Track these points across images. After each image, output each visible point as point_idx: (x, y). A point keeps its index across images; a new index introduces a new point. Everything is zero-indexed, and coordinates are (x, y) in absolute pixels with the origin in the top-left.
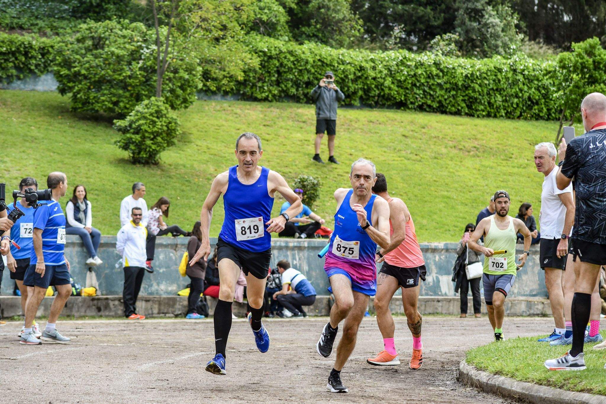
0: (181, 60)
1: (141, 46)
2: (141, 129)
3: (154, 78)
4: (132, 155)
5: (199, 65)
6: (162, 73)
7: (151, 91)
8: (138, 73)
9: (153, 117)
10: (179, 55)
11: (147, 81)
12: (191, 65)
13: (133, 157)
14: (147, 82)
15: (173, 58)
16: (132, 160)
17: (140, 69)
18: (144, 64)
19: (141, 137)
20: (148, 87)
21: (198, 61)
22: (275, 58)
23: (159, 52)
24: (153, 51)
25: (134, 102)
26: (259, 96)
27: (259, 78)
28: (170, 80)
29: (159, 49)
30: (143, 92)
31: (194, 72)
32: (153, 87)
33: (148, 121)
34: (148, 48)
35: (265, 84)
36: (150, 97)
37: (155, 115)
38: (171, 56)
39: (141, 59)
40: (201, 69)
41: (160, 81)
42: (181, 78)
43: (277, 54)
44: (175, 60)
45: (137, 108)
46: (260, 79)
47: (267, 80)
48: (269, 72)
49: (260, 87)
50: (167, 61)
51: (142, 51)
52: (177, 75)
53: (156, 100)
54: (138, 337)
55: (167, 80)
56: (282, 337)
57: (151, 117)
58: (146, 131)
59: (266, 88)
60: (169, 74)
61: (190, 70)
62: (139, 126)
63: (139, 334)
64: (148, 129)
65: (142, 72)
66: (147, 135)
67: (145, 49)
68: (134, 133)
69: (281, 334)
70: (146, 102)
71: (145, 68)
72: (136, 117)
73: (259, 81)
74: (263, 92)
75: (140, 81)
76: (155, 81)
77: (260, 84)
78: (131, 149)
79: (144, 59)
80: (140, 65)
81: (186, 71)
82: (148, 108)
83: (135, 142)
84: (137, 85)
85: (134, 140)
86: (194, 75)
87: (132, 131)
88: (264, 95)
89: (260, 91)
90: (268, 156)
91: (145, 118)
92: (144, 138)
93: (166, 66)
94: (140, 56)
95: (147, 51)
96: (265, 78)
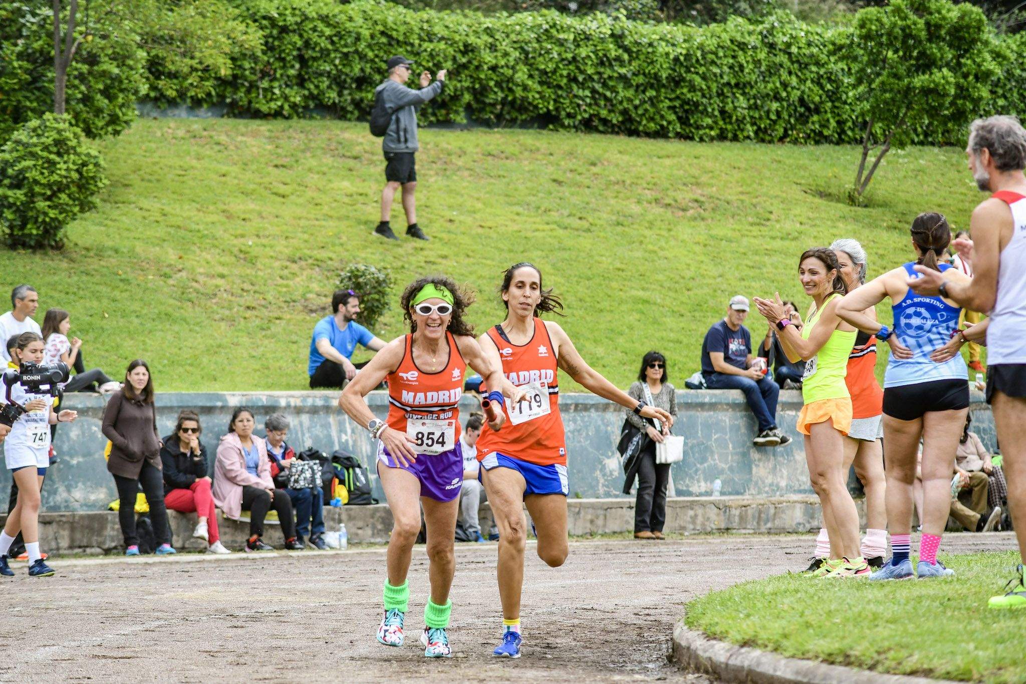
0: (104, 37)
1: (19, 9)
2: (25, 178)
3: (50, 75)
4: (7, 231)
5: (140, 46)
6: (65, 64)
7: (44, 102)
8: (16, 64)
9: (50, 152)
10: (99, 26)
11: (35, 80)
12: (124, 46)
13: (11, 235)
14: (34, 83)
15: (87, 34)
16: (9, 242)
17: (20, 56)
18: (27, 46)
19: (26, 195)
20: (37, 93)
21: (138, 38)
22: (294, 31)
23: (56, 22)
24: (44, 20)
25: (10, 123)
26: (264, 109)
27: (262, 71)
28: (82, 77)
29: (56, 15)
30: (28, 104)
31: (131, 63)
32: (48, 93)
33: (40, 162)
34: (34, 15)
35: (276, 84)
36: (43, 113)
37: (55, 149)
38: (83, 29)
39: (20, 36)
40: (145, 54)
41: (61, 80)
42: (104, 74)
43: (296, 23)
44: (90, 38)
45: (16, 135)
46: (264, 74)
47: (278, 75)
48: (283, 60)
49: (265, 90)
50: (74, 39)
51: (22, 21)
52: (96, 68)
53: (55, 119)
54: (28, 594)
55: (76, 77)
56: (319, 586)
57: (45, 154)
58: (36, 182)
59: (277, 91)
60: (79, 65)
61: (121, 58)
62: (21, 171)
63: (31, 590)
64: (39, 177)
65: (25, 64)
66: (37, 189)
67: (29, 17)
68: (11, 187)
69: (318, 581)
70: (34, 123)
71: (29, 55)
72: (15, 154)
73: (262, 78)
74: (271, 100)
75: (20, 80)
76: (51, 81)
77: (265, 84)
78: (7, 220)
79: (28, 37)
80: (19, 49)
81: (114, 59)
82: (38, 136)
83: (15, 204)
84: (14, 90)
85: (11, 200)
86: (131, 68)
87: (7, 182)
88: (274, 105)
89: (265, 97)
90: (285, 227)
91: (33, 155)
92: (31, 195)
93: (73, 50)
94: (19, 30)
95: (33, 20)
96: (275, 70)
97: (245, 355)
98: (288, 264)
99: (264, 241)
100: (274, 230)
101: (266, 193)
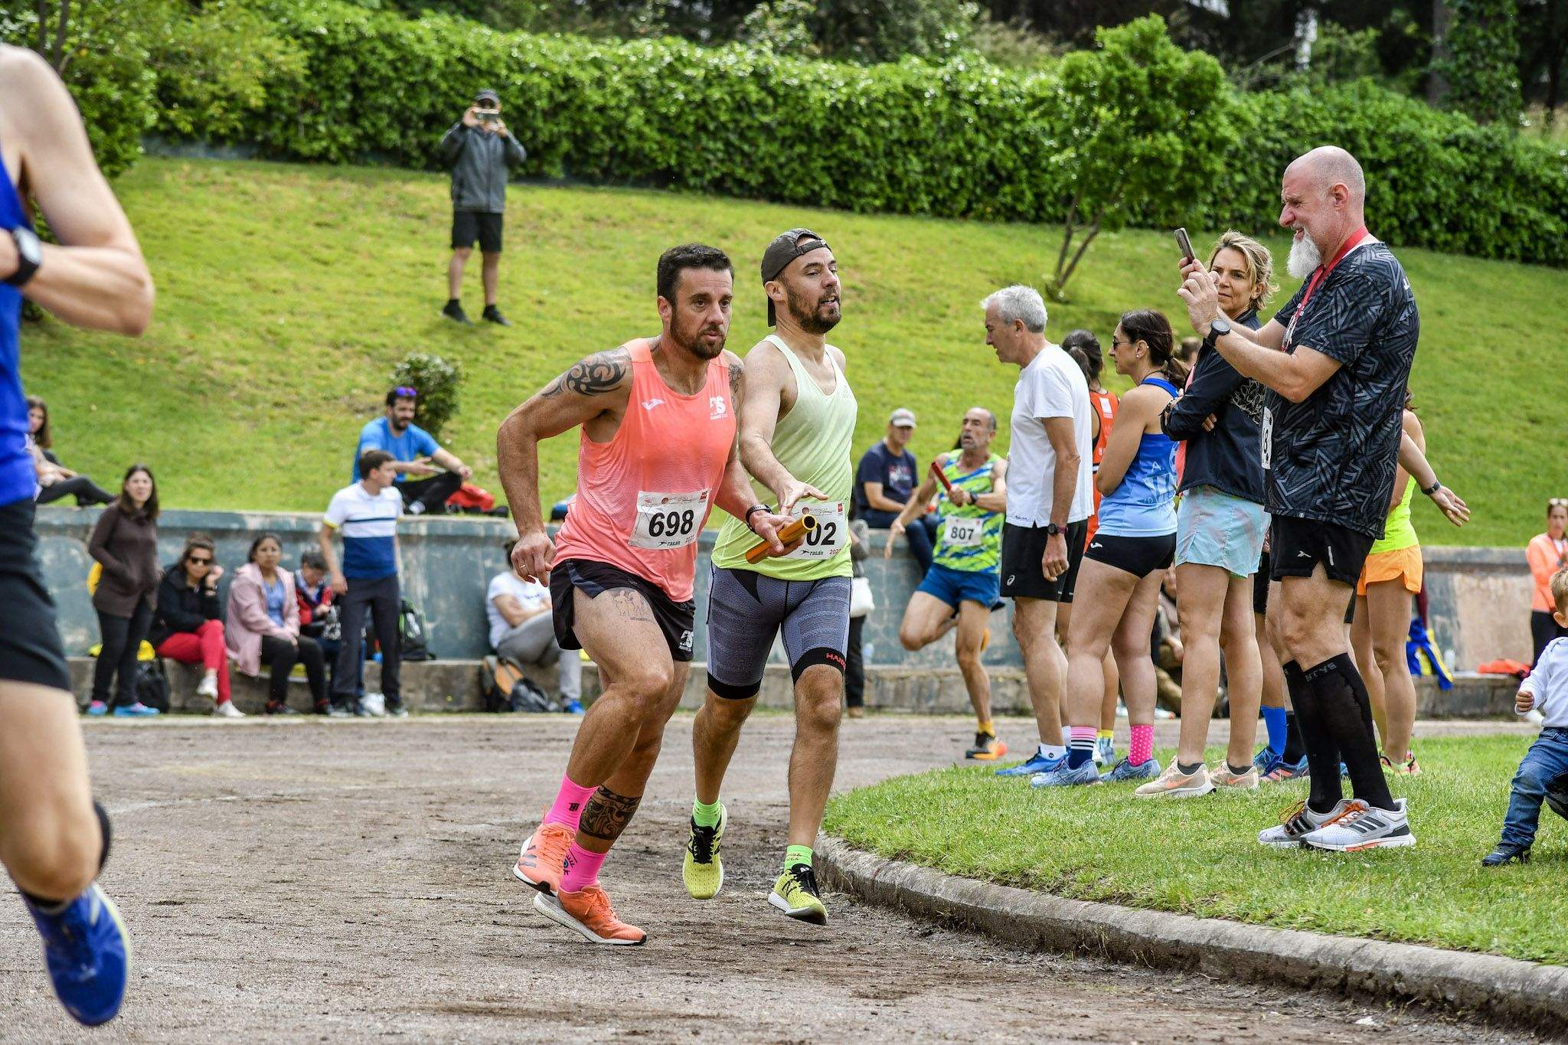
0: (102, 52)
5: (149, 65)
10: (96, 38)
12: (127, 64)
15: (81, 47)
21: (146, 55)
22: (346, 53)
23: (41, 31)
24: (27, 27)
26: (304, 149)
27: (303, 102)
29: (42, 22)
31: (135, 85)
34: (14, 20)
35: (321, 119)
38: (74, 40)
40: (153, 75)
42: (100, 98)
43: (350, 43)
44: (84, 52)
46: (306, 106)
47: (324, 107)
48: (330, 88)
49: (307, 126)
50: (64, 54)
52: (90, 91)
56: (357, 763)
59: (322, 128)
61: (124, 77)
67: (7, 22)
69: (354, 757)
73: (303, 111)
74: (316, 139)
77: (306, 118)
81: (115, 80)
86: (136, 92)
88: (318, 146)
89: (306, 135)
90: (327, 304)
93: (63, 66)
95: (12, 27)
96: (321, 102)
97: (271, 465)
98: (330, 350)
99: (300, 320)
100: (313, 306)
101: (304, 259)
